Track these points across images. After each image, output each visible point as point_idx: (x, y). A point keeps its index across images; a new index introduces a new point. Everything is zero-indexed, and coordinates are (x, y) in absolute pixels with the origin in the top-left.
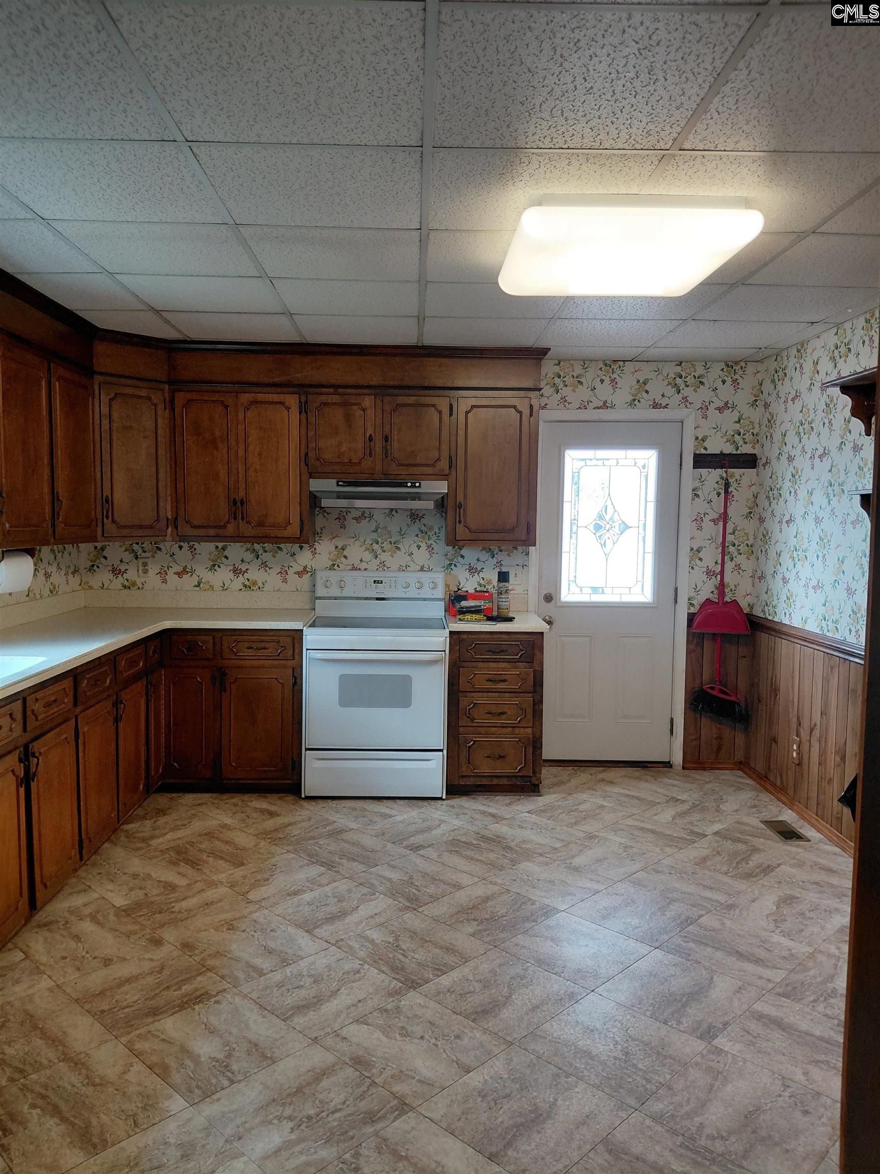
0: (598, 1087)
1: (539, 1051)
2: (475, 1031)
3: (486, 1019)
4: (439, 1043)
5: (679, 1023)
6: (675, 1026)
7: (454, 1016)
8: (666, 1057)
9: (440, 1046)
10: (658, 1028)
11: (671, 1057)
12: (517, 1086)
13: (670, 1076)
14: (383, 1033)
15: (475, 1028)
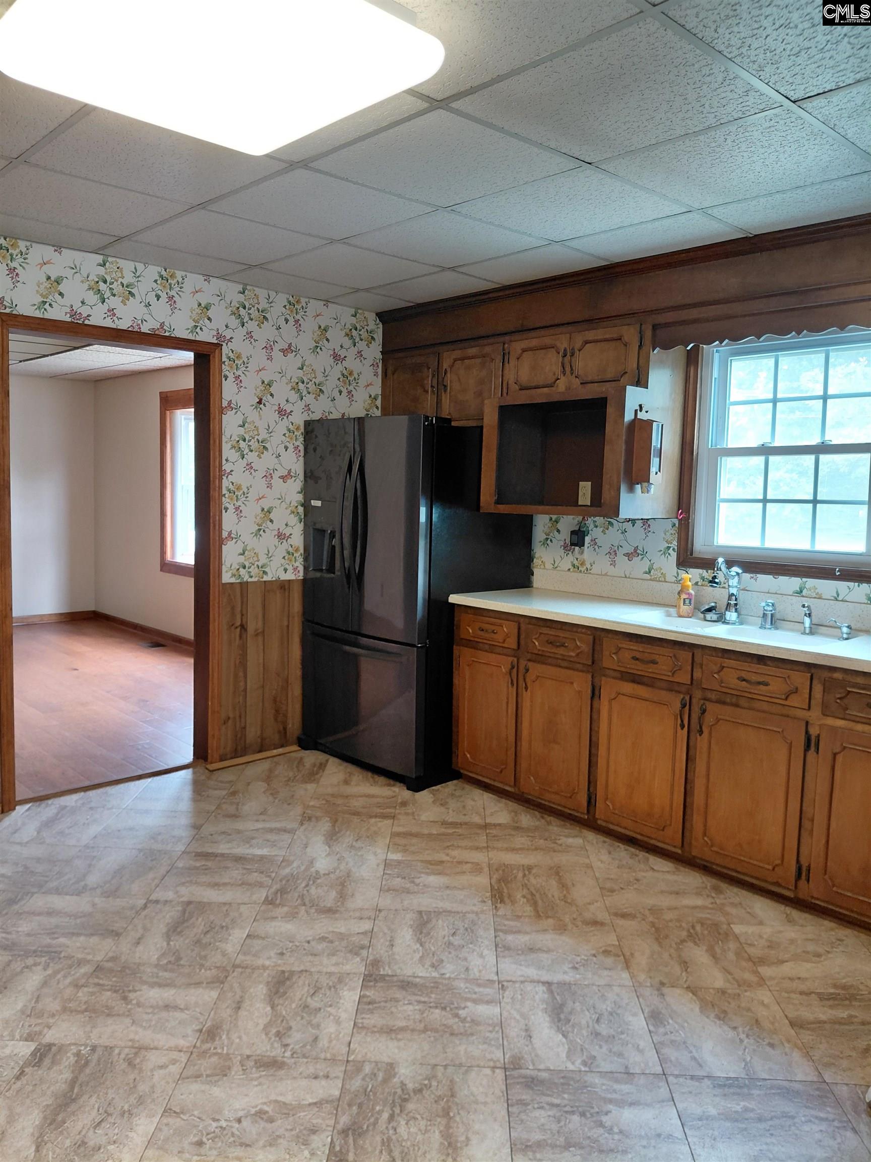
0: (139, 964)
1: (206, 970)
2: (272, 964)
3: (273, 977)
4: (291, 944)
5: (78, 1054)
6: (82, 1048)
7: (302, 968)
8: (86, 1010)
9: (288, 943)
10: (100, 1037)
11: (83, 1012)
12: (204, 942)
13: (78, 995)
14: (341, 933)
15: (274, 966)
